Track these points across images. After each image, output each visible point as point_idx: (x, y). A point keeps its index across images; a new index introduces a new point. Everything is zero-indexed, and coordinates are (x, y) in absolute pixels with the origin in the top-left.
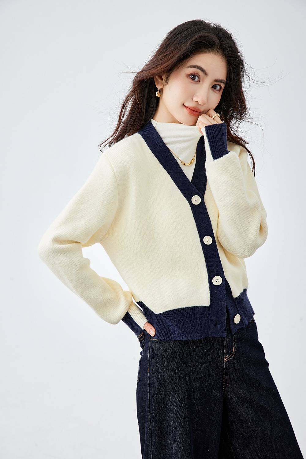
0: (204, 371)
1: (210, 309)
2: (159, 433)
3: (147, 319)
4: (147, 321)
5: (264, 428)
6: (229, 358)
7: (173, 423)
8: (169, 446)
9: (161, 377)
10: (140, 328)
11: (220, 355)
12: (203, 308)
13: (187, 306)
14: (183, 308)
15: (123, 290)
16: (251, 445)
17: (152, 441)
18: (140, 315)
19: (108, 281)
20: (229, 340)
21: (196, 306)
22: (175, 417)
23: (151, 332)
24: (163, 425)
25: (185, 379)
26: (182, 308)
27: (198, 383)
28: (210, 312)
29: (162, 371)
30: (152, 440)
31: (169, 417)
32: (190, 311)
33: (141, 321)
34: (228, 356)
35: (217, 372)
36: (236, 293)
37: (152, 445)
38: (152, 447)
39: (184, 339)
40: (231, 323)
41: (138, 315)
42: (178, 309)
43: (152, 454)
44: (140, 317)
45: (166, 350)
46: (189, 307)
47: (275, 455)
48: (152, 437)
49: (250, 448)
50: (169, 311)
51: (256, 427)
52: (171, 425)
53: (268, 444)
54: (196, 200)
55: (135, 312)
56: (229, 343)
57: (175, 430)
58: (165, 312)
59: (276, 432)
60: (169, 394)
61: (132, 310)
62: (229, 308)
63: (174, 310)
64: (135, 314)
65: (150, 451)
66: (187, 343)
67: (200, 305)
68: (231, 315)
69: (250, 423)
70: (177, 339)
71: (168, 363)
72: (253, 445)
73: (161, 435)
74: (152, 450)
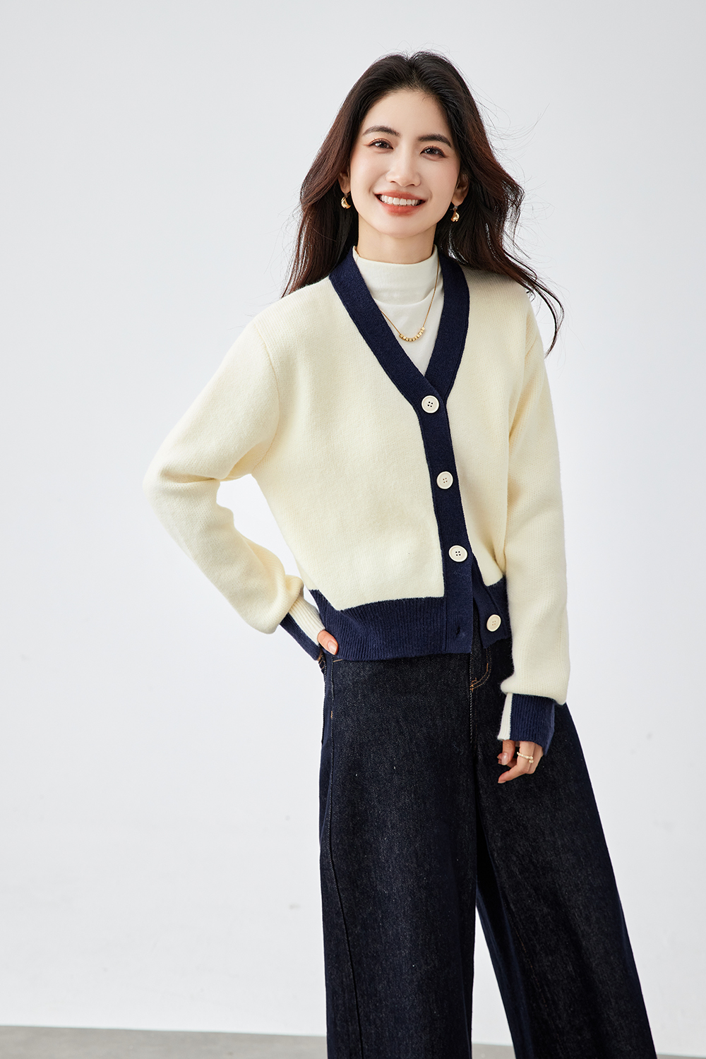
0: (431, 710)
1: (445, 603)
2: (349, 824)
3: (325, 625)
4: (323, 628)
5: (540, 809)
6: (478, 684)
7: (379, 802)
8: (371, 846)
9: (353, 721)
10: (313, 643)
11: (462, 678)
12: (430, 601)
13: (399, 597)
14: (392, 601)
15: (286, 574)
16: (519, 845)
17: (330, 844)
18: (310, 619)
19: (259, 551)
20: (477, 650)
21: (417, 599)
22: (383, 790)
23: (331, 647)
24: (358, 809)
25: (398, 722)
26: (390, 601)
27: (422, 731)
28: (444, 608)
29: (354, 711)
30: (330, 841)
31: (370, 793)
32: (405, 607)
33: (313, 627)
34: (478, 680)
35: (458, 711)
36: (490, 577)
37: (331, 852)
38: (331, 856)
39: (389, 656)
40: (482, 629)
41: (306, 619)
42: (382, 602)
43: (333, 867)
44: (310, 622)
45: (358, 674)
46: (404, 599)
47: (560, 858)
48: (330, 835)
49: (518, 852)
50: (367, 605)
51: (524, 809)
52: (374, 807)
53: (547, 839)
54: (430, 404)
55: (302, 613)
56: (478, 654)
57: (383, 815)
58: (360, 607)
59: (562, 816)
60: (369, 750)
61: (298, 607)
62: (479, 604)
63: (376, 603)
64: (301, 617)
65: (328, 863)
66: (396, 662)
67: (423, 596)
68: (482, 616)
69: (514, 801)
70: (377, 658)
71: (364, 696)
72: (521, 843)
73: (353, 828)
74: (332, 861)
